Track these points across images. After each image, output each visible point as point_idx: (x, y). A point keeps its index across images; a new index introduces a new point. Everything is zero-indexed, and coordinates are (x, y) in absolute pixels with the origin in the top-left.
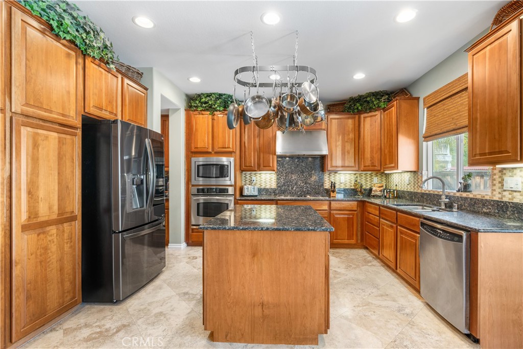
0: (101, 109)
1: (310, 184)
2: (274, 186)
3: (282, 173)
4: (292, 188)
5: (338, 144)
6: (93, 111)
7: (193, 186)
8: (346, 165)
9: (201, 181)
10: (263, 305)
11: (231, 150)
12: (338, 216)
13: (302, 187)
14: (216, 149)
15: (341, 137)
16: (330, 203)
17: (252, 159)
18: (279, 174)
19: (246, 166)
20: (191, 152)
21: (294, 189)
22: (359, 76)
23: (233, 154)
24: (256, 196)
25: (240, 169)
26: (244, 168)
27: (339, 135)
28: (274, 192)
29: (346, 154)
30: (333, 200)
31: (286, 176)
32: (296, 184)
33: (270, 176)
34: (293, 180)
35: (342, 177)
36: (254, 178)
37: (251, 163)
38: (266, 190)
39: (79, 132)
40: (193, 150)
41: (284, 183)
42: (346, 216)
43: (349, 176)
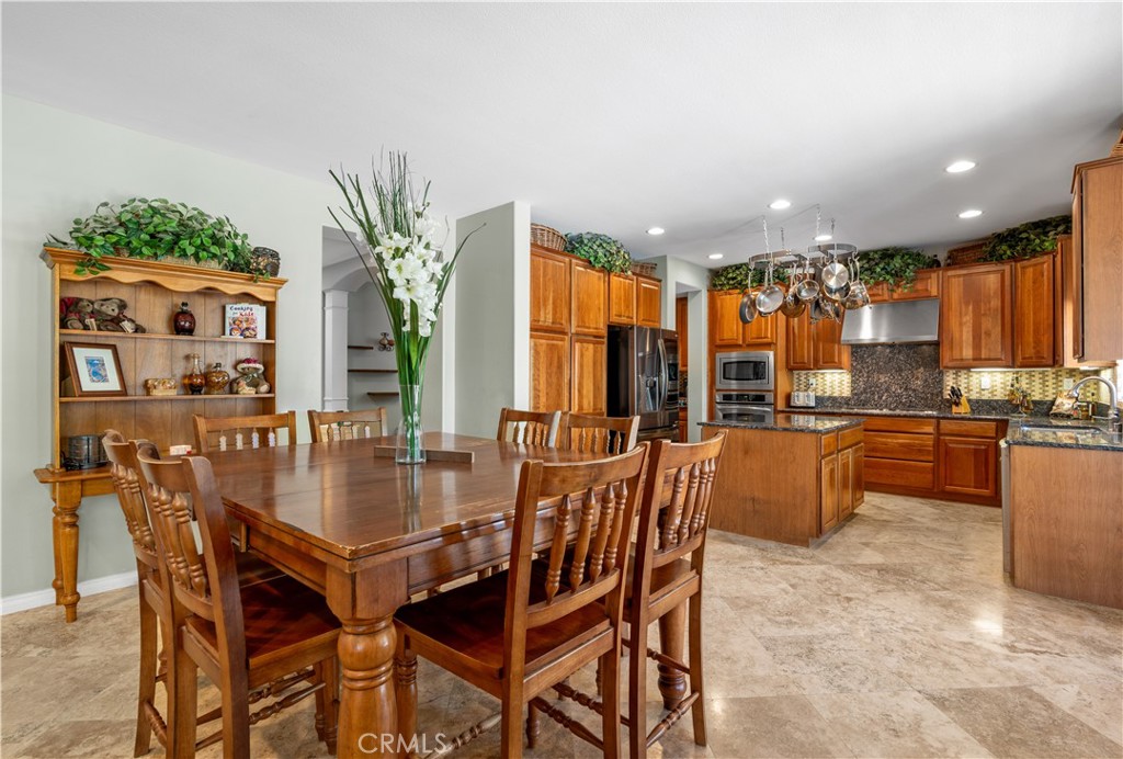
0: (620, 316)
1: (914, 390)
2: (847, 393)
3: (861, 372)
4: (880, 398)
5: (964, 320)
6: (615, 319)
7: (718, 390)
8: (983, 357)
9: (734, 385)
10: (753, 499)
11: (769, 340)
12: (954, 446)
13: (900, 396)
14: (749, 340)
15: (971, 307)
16: (938, 423)
17: (806, 351)
18: (854, 372)
20: (716, 346)
21: (884, 398)
22: (971, 214)
23: (773, 347)
24: (812, 408)
25: (787, 367)
26: (794, 365)
27: (967, 304)
28: (847, 401)
29: (983, 336)
30: (944, 418)
31: (868, 377)
32: (887, 390)
33: (839, 376)
34: (882, 384)
35: (983, 380)
36: (812, 381)
37: (803, 356)
38: (833, 399)
39: (605, 340)
40: (718, 342)
41: (865, 389)
42: (973, 447)
43: (1002, 376)
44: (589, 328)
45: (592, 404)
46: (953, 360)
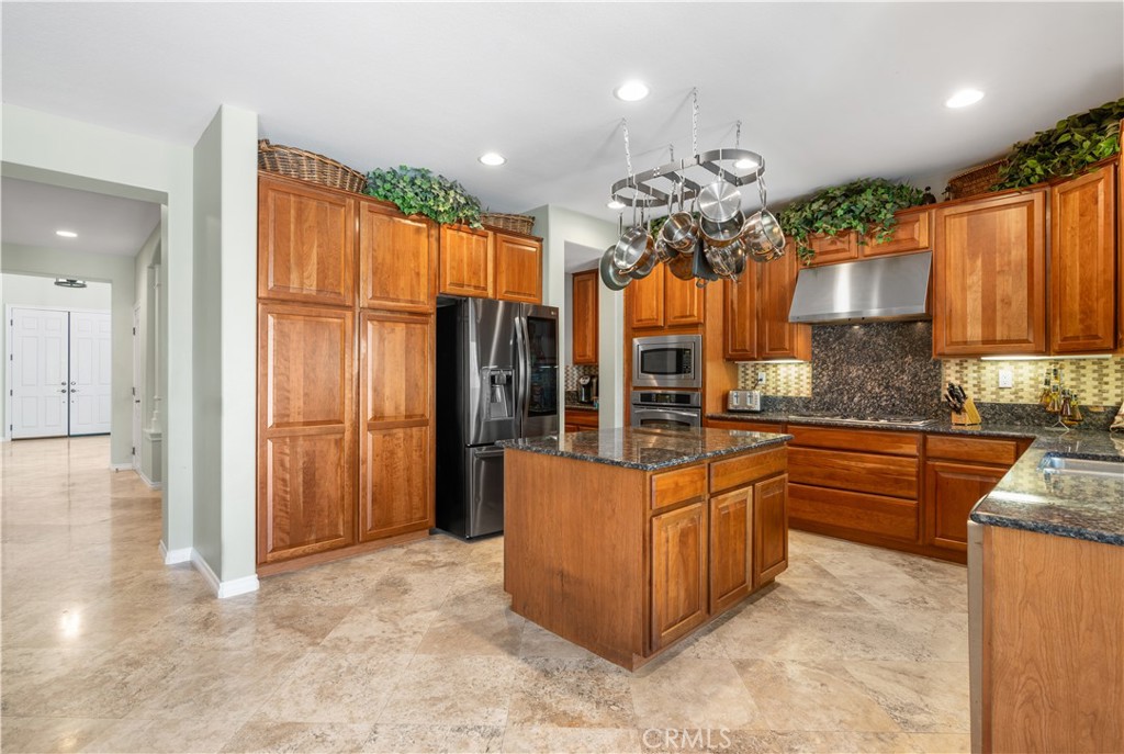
0: (462, 286)
1: (899, 389)
2: (806, 392)
3: (824, 362)
4: (851, 399)
5: (969, 281)
6: (449, 289)
7: (636, 388)
8: (998, 337)
9: (653, 381)
10: (562, 574)
11: (695, 319)
12: (946, 476)
13: (878, 397)
14: (671, 320)
15: (979, 262)
16: (925, 441)
17: (749, 333)
18: (817, 363)
19: (736, 351)
20: (633, 329)
21: (856, 399)
23: (700, 328)
24: (755, 412)
25: (724, 357)
26: (735, 356)
27: (973, 255)
28: (807, 403)
29: (998, 306)
30: (933, 433)
31: (835, 370)
32: (860, 388)
33: (796, 369)
34: (853, 380)
35: (1001, 373)
36: (762, 375)
37: (744, 342)
38: (788, 400)
39: (433, 319)
40: (636, 324)
41: (830, 387)
42: (978, 479)
43: (1032, 367)
44: (398, 301)
45: (403, 408)
46: (952, 343)
